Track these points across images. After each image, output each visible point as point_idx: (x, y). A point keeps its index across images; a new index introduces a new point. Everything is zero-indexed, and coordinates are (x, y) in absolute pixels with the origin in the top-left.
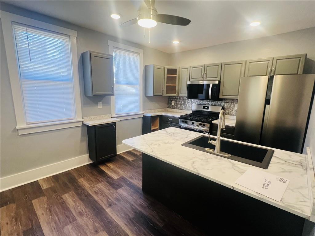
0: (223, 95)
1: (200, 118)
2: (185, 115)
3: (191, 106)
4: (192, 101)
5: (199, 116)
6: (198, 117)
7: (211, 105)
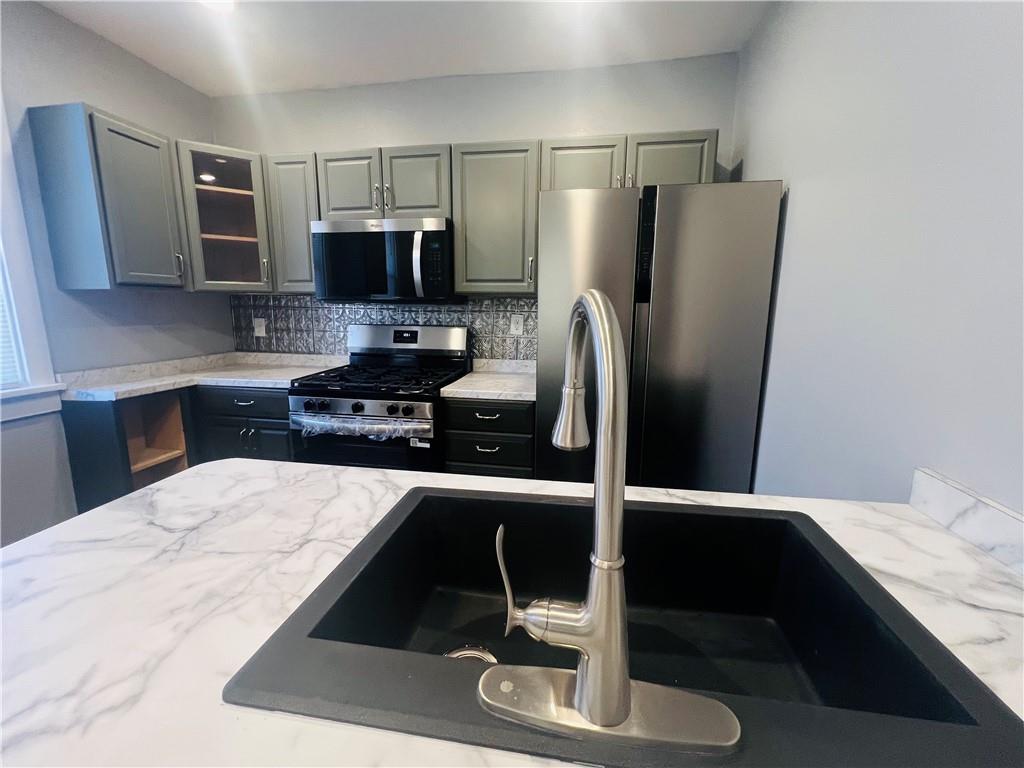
0: (468, 281)
1: (385, 382)
2: (315, 377)
3: (342, 334)
4: (344, 311)
5: (384, 374)
6: (379, 377)
7: (425, 325)
